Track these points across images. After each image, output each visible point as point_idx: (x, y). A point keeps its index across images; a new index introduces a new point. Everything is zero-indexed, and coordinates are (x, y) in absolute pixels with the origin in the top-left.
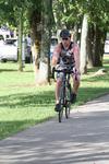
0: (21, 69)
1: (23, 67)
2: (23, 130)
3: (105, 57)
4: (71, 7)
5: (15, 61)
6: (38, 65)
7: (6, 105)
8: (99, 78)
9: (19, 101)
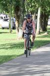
0: (11, 32)
1: (11, 31)
2: (11, 59)
3: (48, 27)
4: (33, 4)
5: (8, 29)
6: (18, 30)
7: (4, 48)
8: (45, 36)
9: (9, 46)
